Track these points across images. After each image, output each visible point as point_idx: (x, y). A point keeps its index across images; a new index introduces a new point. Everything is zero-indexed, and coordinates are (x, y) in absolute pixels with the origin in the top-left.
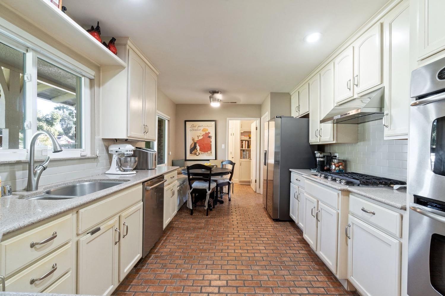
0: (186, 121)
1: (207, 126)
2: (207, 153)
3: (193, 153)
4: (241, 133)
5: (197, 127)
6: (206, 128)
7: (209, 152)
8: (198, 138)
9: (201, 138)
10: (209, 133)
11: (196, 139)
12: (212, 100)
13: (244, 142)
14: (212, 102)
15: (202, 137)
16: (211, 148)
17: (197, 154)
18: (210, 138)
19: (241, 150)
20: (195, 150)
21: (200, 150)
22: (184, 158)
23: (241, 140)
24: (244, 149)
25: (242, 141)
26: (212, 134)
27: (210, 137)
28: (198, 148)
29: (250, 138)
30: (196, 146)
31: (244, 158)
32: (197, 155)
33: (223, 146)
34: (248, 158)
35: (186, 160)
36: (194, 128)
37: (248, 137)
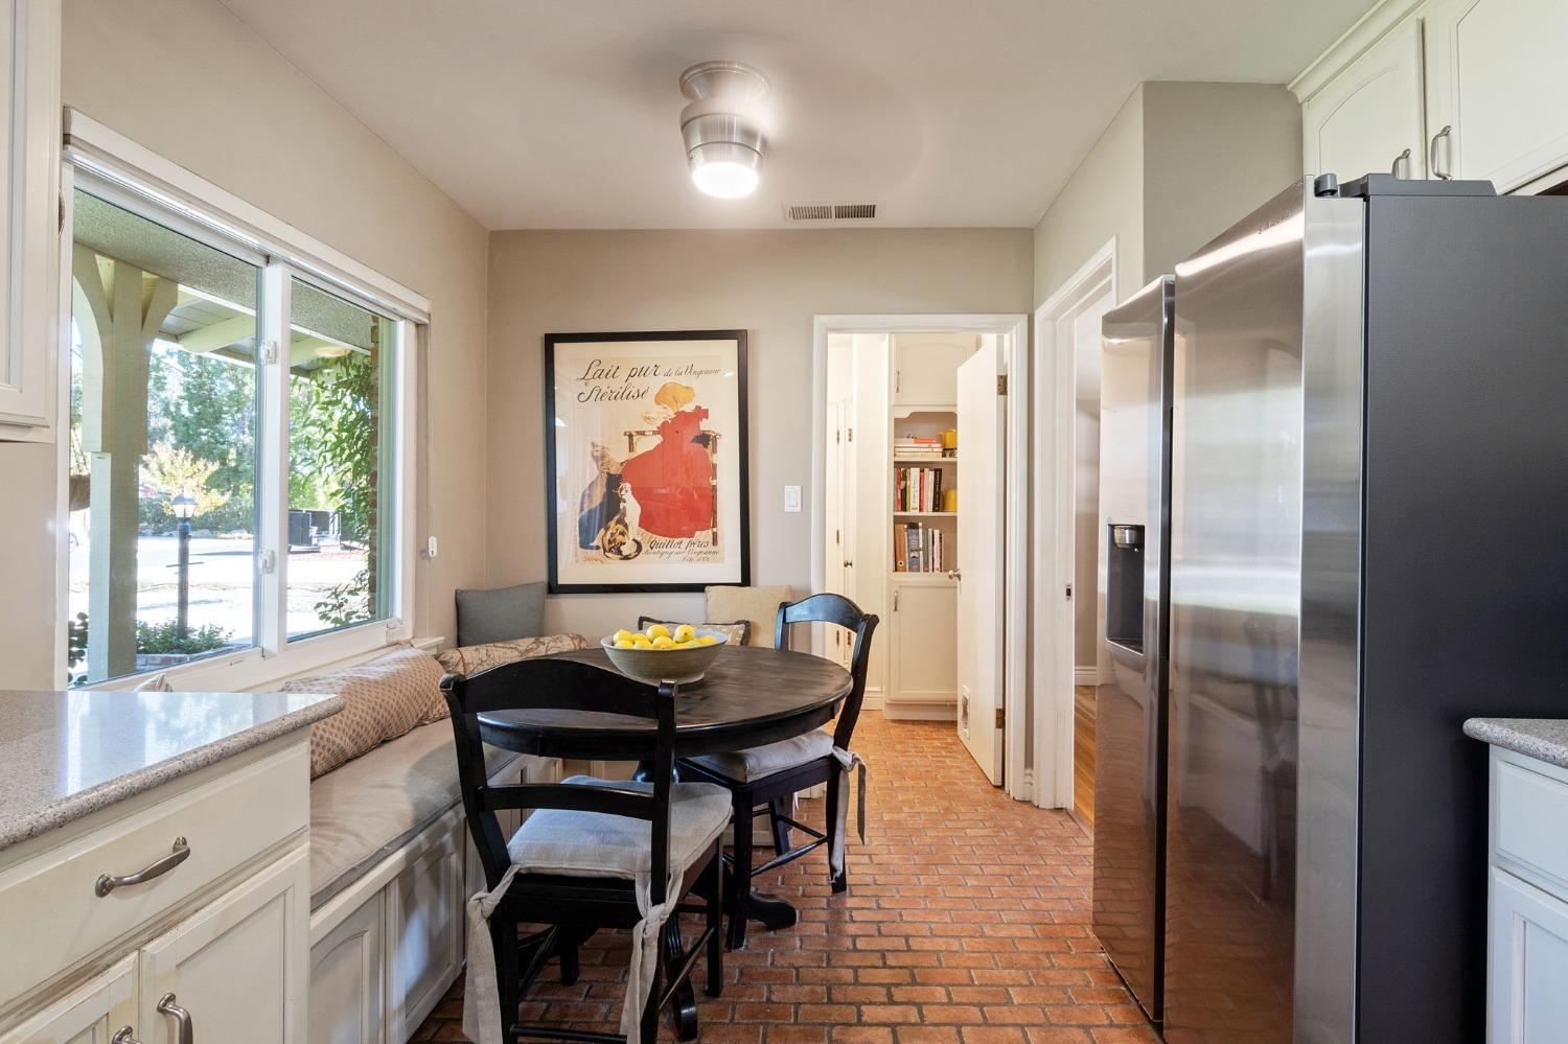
0: (551, 340)
1: (690, 370)
2: (686, 540)
3: (597, 542)
4: (896, 420)
5: (623, 374)
6: (684, 381)
7: (703, 536)
8: (631, 449)
9: (647, 444)
10: (702, 414)
11: (620, 455)
12: (697, 140)
13: (914, 472)
14: (699, 155)
15: (658, 439)
16: (714, 512)
17: (626, 550)
18: (706, 446)
19: (897, 520)
20: (612, 524)
21: (646, 522)
22: (543, 577)
23: (898, 465)
24: (916, 513)
25: (901, 469)
26: (723, 423)
27: (705, 439)
28: (632, 508)
29: (949, 451)
30: (620, 500)
31: (913, 566)
32: (627, 558)
33: (792, 497)
34: (937, 565)
35: (554, 588)
36: (603, 383)
37: (938, 447)
